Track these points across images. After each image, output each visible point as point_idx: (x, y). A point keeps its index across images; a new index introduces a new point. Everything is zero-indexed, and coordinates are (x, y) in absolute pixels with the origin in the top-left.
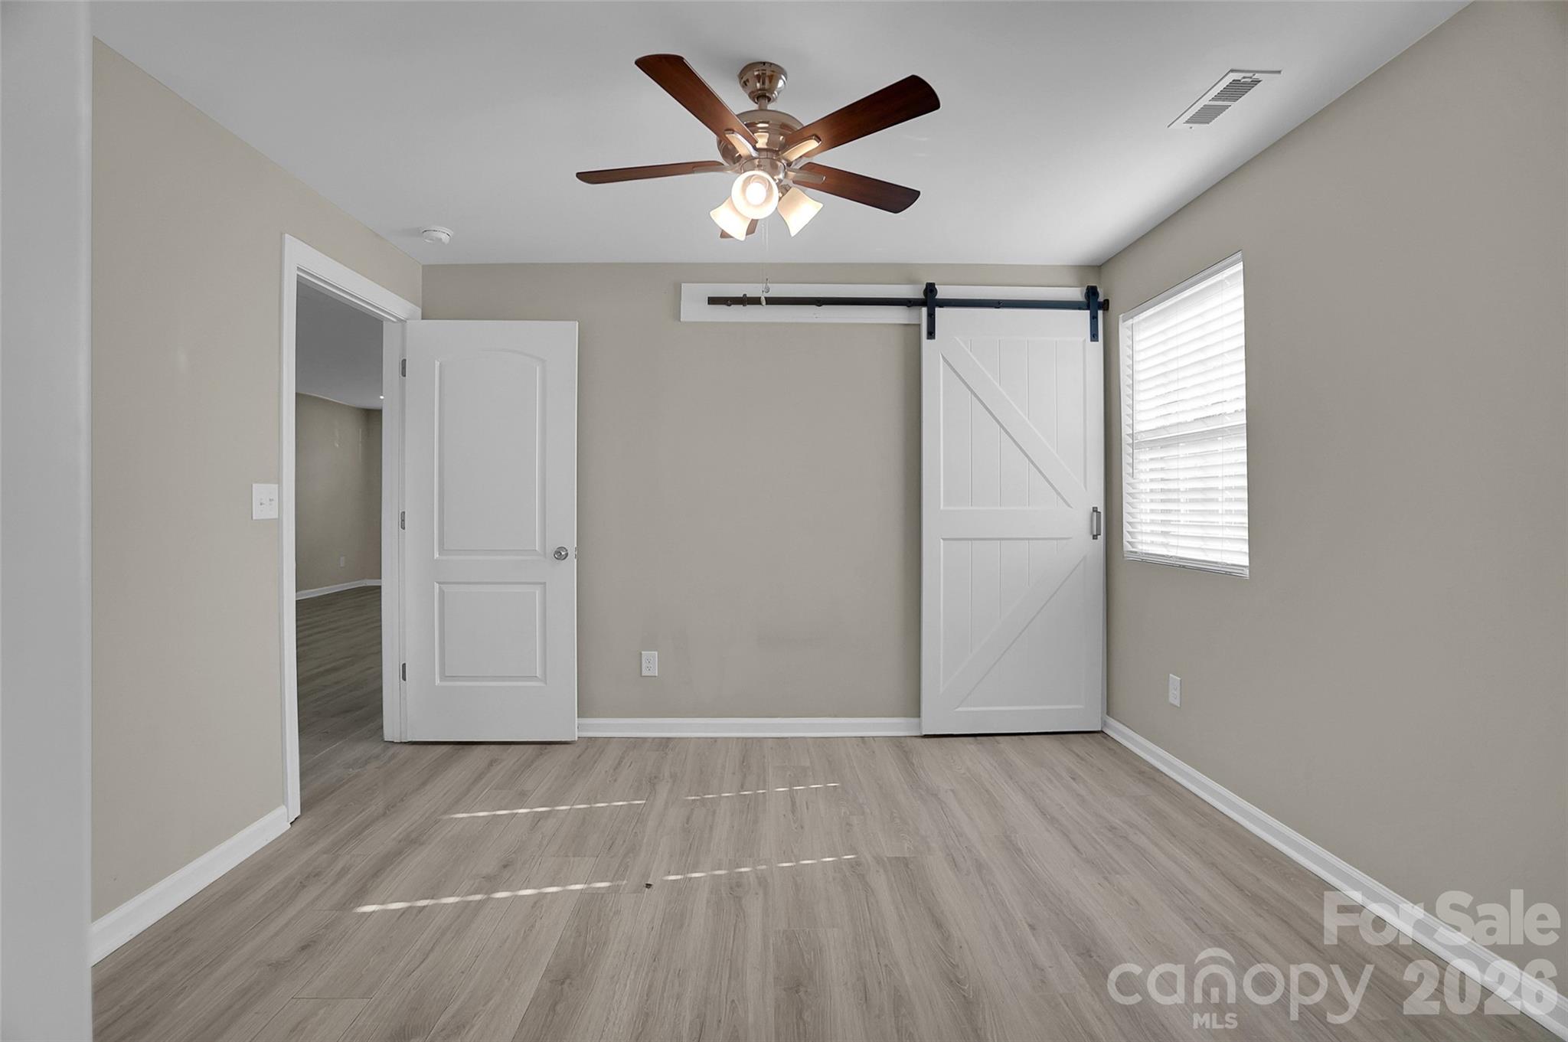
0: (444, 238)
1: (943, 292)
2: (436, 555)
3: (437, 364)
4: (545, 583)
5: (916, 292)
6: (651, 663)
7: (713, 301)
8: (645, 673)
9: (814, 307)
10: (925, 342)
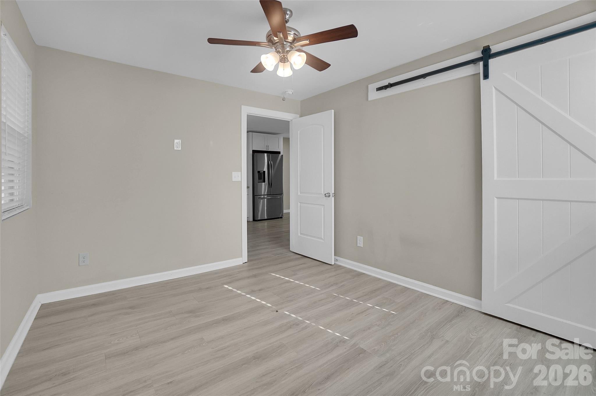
0: (291, 93)
1: (494, 49)
2: (299, 194)
3: (299, 132)
4: (324, 205)
5: (478, 54)
6: (360, 241)
7: (380, 89)
8: (358, 245)
9: (422, 79)
10: (483, 82)
